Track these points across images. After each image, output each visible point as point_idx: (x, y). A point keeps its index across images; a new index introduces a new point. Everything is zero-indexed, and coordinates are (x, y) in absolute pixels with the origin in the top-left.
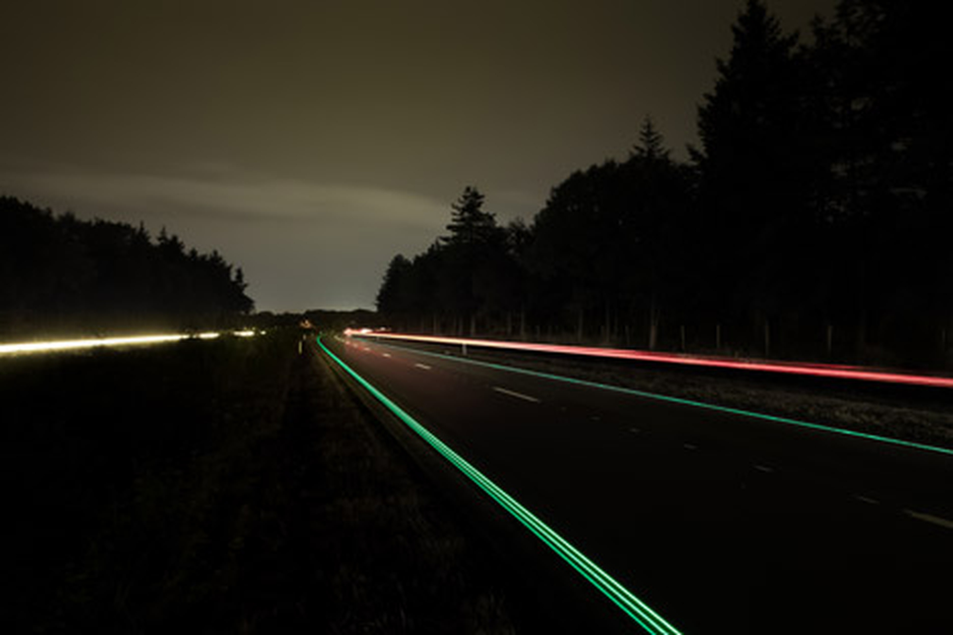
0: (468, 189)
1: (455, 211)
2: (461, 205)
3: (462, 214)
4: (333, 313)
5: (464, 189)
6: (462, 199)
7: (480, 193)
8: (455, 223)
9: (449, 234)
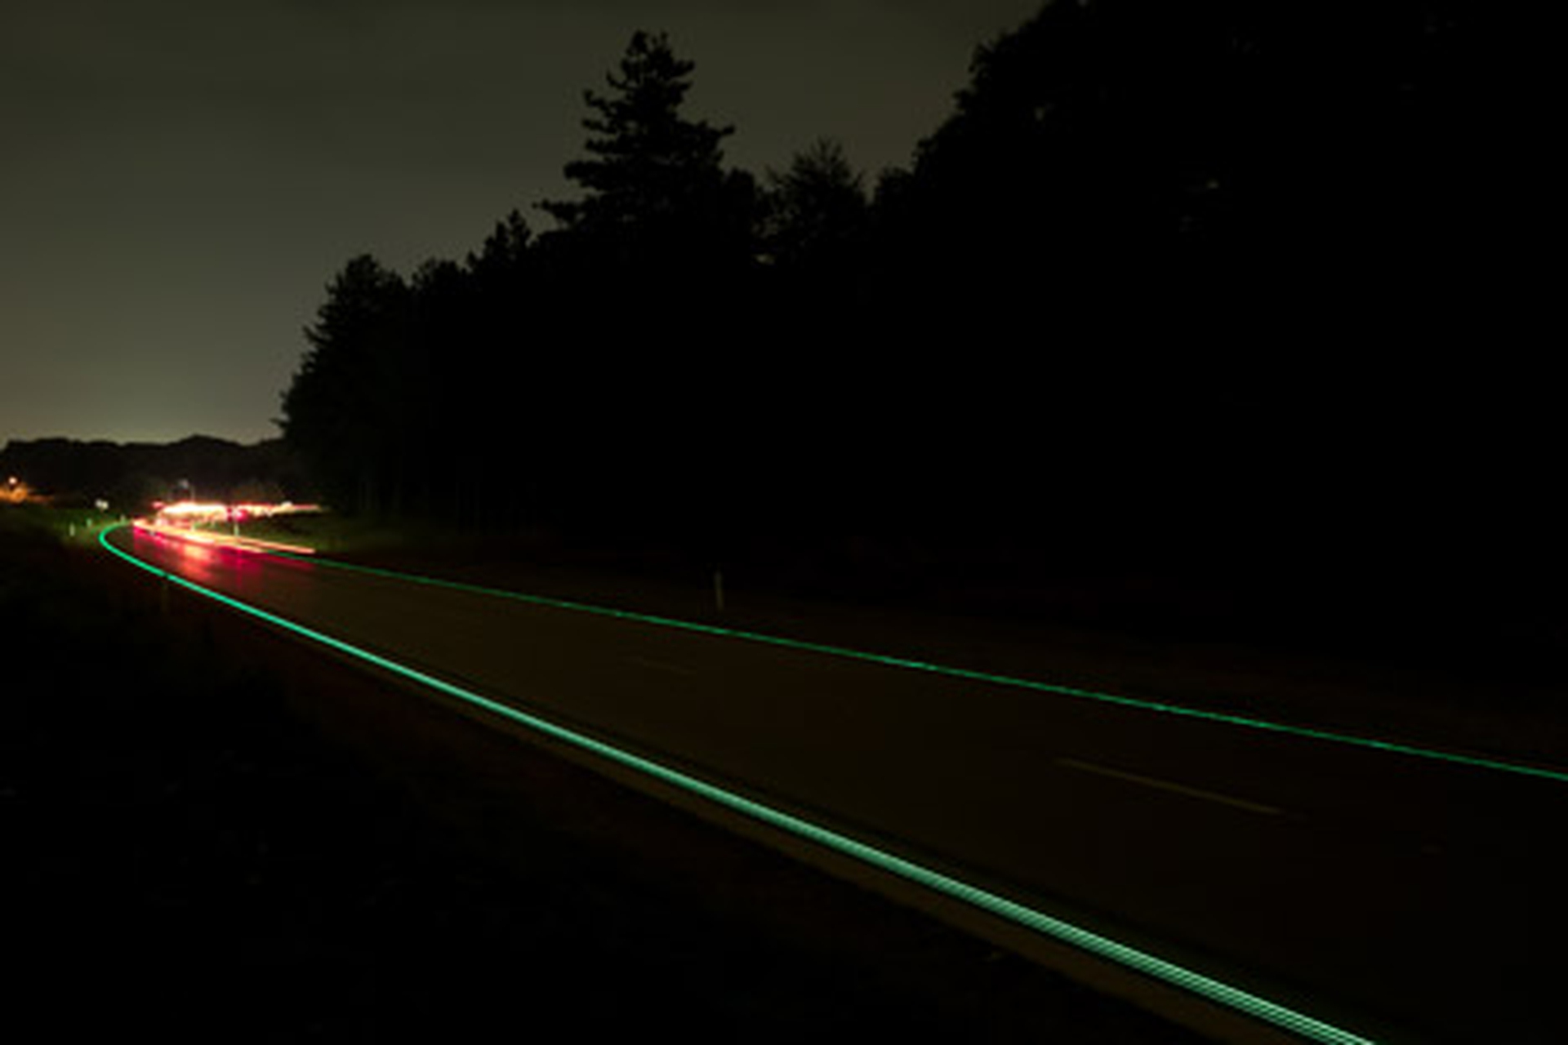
0: (639, 41)
1: (596, 114)
2: (618, 95)
3: (617, 123)
4: (103, 448)
5: (627, 40)
6: (620, 77)
7: (679, 56)
8: (597, 158)
9: (575, 193)
